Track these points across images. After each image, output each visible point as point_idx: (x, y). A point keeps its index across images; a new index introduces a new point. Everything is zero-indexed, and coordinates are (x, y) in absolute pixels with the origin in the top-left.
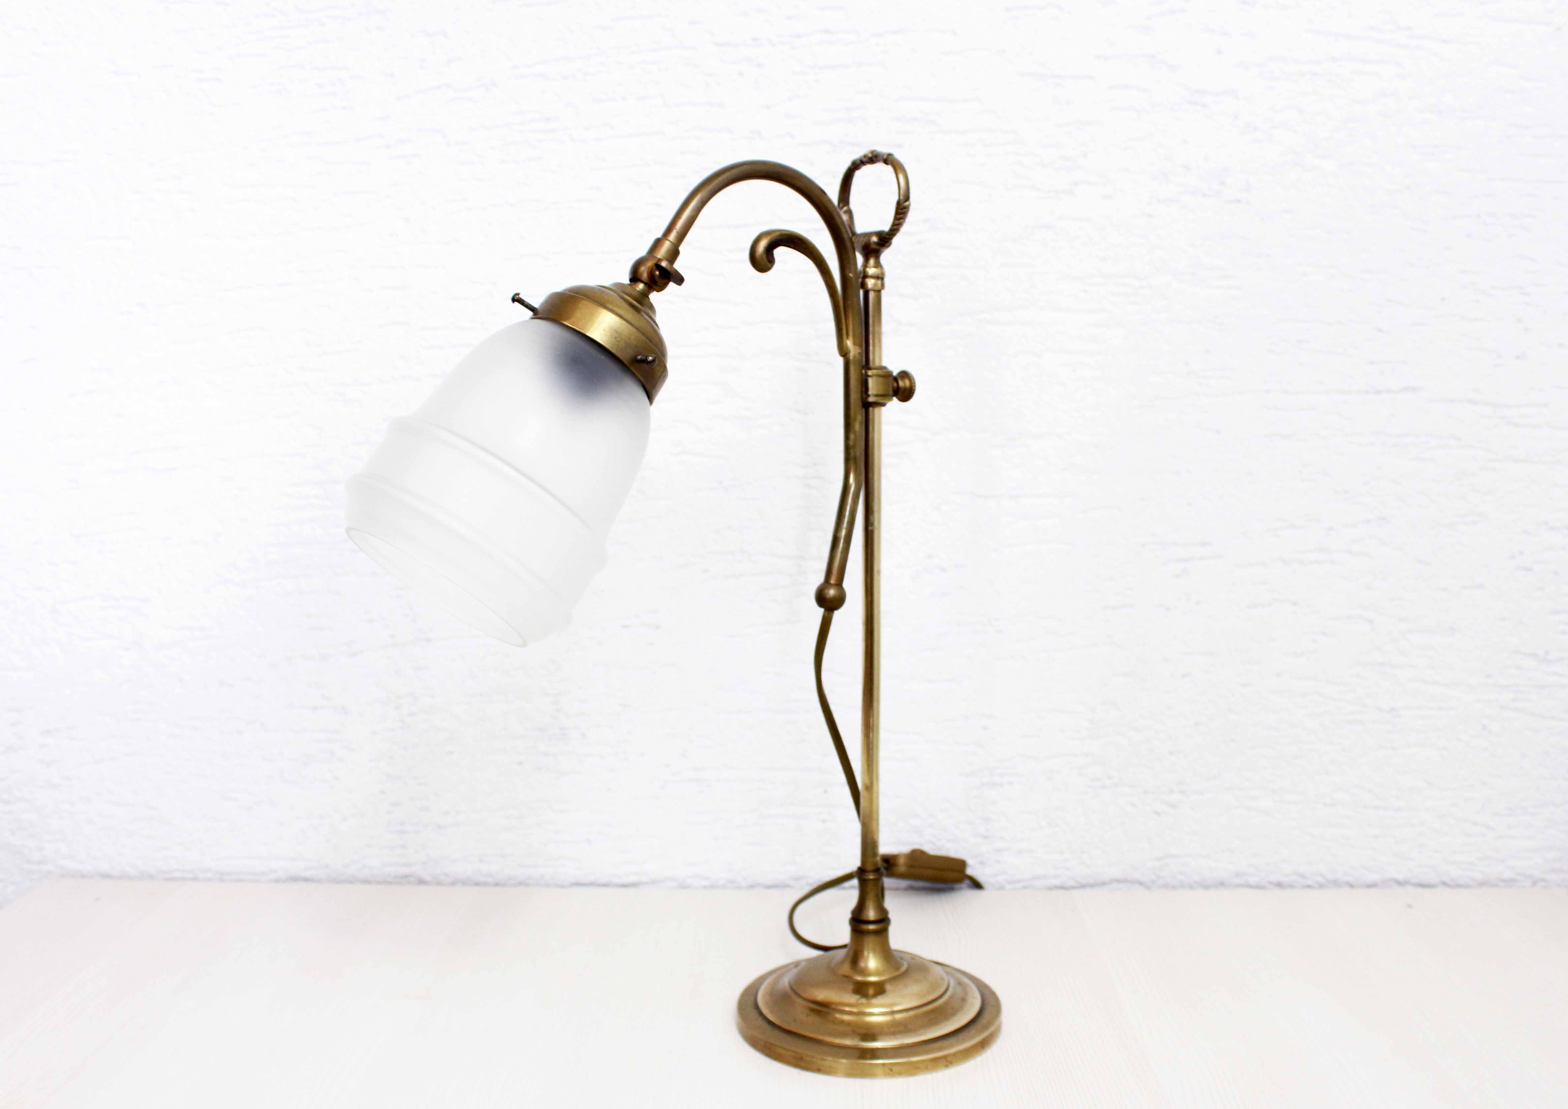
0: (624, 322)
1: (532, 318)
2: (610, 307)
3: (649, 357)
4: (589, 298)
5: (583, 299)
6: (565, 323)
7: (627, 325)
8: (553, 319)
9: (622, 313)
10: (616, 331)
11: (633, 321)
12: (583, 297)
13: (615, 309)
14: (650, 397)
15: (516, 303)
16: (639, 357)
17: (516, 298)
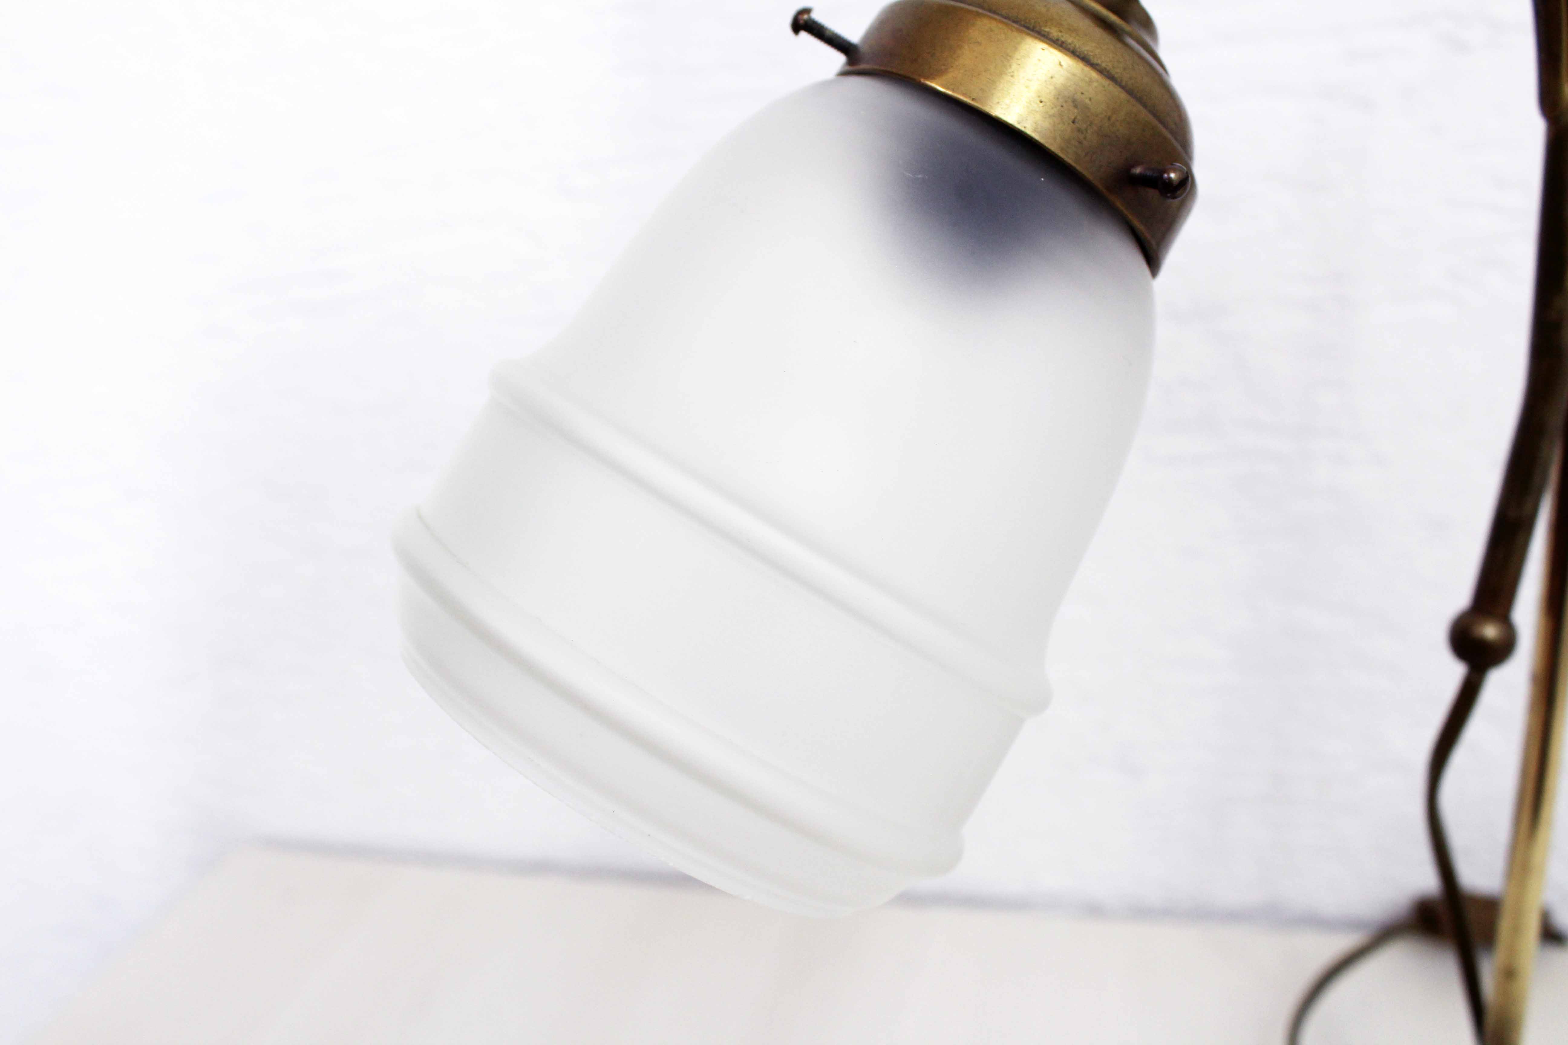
0: (1094, 75)
1: (844, 74)
2: (1054, 33)
3: (1167, 171)
4: (994, 12)
5: (978, 15)
6: (934, 85)
7: (1106, 82)
8: (900, 75)
9: (1087, 48)
10: (1075, 103)
11: (1117, 72)
12: (980, 11)
13: (1068, 39)
14: (1153, 261)
15: (804, 35)
16: (1138, 170)
17: (801, 22)
